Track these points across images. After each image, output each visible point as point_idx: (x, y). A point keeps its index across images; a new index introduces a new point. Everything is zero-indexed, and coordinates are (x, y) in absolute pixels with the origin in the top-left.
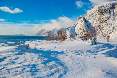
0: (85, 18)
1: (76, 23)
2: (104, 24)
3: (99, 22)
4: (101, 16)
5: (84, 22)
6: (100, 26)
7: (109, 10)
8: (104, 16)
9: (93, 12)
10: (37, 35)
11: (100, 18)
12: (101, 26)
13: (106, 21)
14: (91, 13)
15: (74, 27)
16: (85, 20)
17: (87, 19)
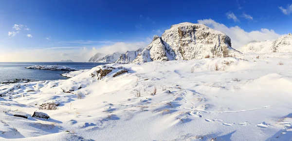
0: (163, 39)
1: (151, 45)
2: (186, 47)
3: (179, 45)
4: (181, 38)
5: (161, 44)
6: (181, 50)
7: (190, 32)
8: (186, 39)
9: (172, 33)
10: (90, 61)
11: (181, 41)
12: (183, 50)
13: (187, 44)
14: (170, 33)
15: (149, 50)
16: (162, 41)
17: (165, 41)
